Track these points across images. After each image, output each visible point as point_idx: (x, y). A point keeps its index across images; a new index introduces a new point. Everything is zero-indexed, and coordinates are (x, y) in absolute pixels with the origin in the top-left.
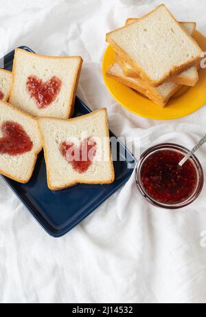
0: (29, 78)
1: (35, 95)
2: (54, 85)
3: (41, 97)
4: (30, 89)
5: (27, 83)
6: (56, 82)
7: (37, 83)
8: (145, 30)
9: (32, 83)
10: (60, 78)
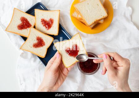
0: (42, 20)
1: (45, 25)
2: (51, 21)
3: (47, 26)
4: (43, 23)
5: (41, 21)
6: (52, 20)
7: (45, 21)
8: (88, 4)
9: (43, 21)
10: (53, 19)
